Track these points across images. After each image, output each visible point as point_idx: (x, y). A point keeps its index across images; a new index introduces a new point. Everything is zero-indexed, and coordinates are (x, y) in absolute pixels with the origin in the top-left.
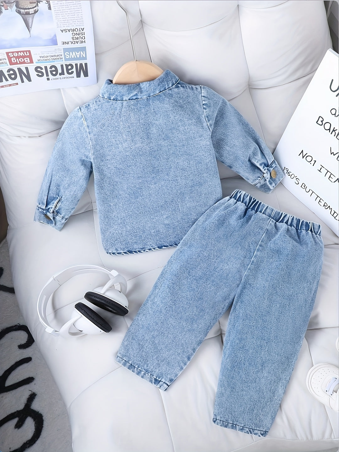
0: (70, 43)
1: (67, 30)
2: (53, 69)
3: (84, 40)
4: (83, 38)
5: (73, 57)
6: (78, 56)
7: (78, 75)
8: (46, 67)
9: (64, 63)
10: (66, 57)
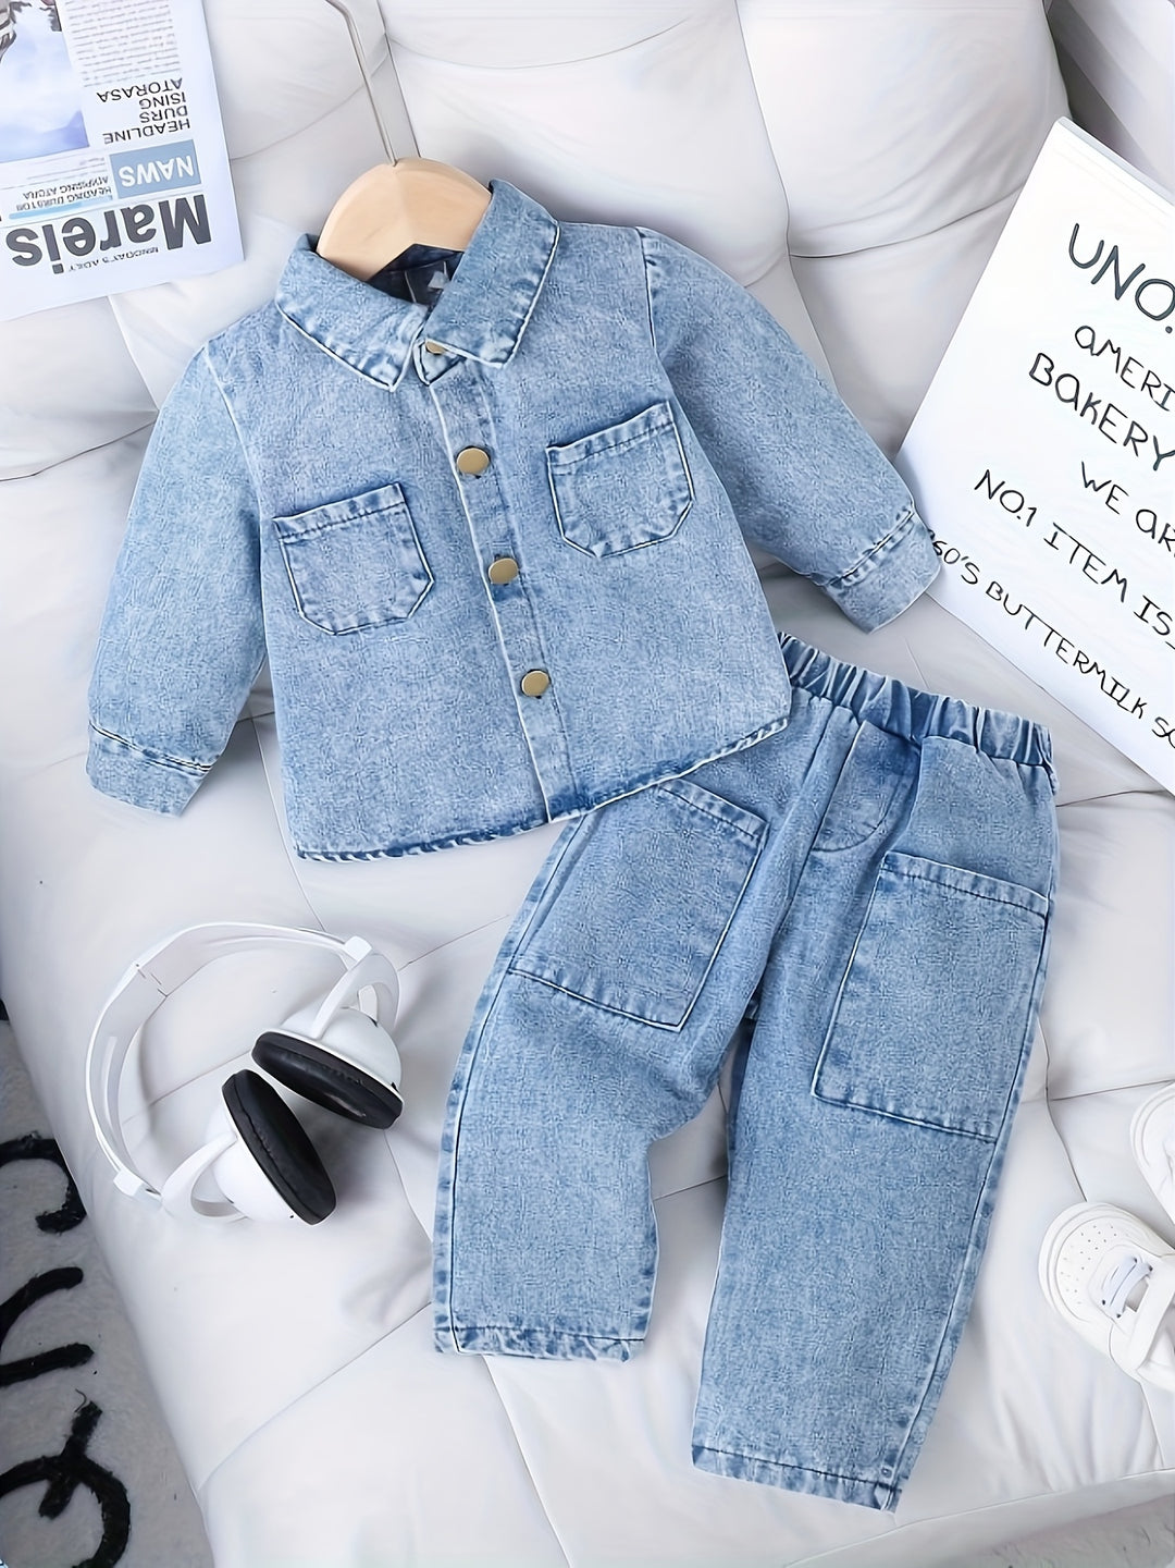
0: (134, 134)
1: (122, 94)
2: (77, 230)
3: (185, 117)
4: (182, 111)
5: (149, 180)
6: (168, 176)
7: (174, 241)
8: (48, 230)
9: (117, 205)
10: (124, 183)
